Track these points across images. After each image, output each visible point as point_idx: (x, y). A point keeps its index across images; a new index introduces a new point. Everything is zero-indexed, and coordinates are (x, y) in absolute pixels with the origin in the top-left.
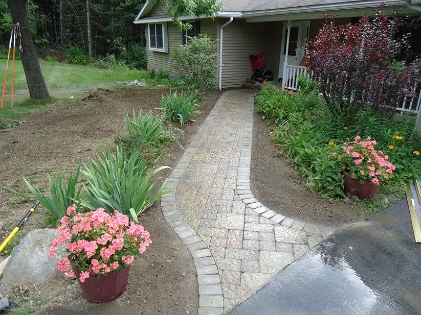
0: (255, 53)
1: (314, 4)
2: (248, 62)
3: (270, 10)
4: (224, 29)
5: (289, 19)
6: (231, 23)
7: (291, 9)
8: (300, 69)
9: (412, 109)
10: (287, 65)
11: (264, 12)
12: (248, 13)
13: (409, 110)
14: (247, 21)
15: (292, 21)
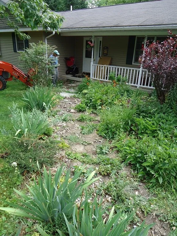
0: (68, 57)
1: (114, 25)
2: (64, 62)
3: (82, 28)
4: (47, 39)
5: (93, 34)
6: (53, 36)
7: (98, 28)
8: (97, 66)
9: (146, 85)
10: (93, 64)
11: (78, 29)
12: (65, 29)
13: (145, 86)
14: (61, 35)
15: (95, 36)
